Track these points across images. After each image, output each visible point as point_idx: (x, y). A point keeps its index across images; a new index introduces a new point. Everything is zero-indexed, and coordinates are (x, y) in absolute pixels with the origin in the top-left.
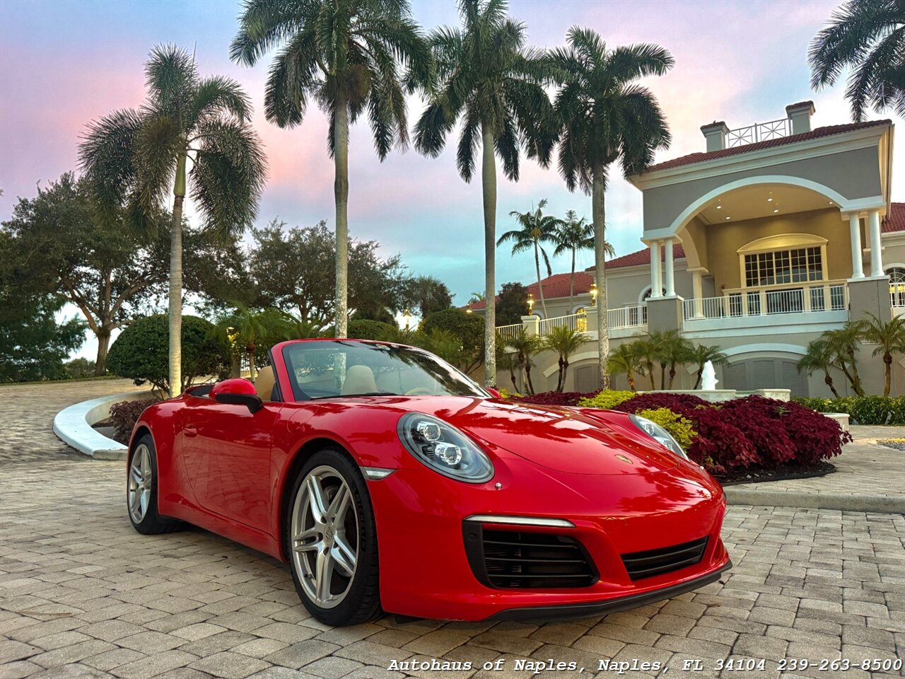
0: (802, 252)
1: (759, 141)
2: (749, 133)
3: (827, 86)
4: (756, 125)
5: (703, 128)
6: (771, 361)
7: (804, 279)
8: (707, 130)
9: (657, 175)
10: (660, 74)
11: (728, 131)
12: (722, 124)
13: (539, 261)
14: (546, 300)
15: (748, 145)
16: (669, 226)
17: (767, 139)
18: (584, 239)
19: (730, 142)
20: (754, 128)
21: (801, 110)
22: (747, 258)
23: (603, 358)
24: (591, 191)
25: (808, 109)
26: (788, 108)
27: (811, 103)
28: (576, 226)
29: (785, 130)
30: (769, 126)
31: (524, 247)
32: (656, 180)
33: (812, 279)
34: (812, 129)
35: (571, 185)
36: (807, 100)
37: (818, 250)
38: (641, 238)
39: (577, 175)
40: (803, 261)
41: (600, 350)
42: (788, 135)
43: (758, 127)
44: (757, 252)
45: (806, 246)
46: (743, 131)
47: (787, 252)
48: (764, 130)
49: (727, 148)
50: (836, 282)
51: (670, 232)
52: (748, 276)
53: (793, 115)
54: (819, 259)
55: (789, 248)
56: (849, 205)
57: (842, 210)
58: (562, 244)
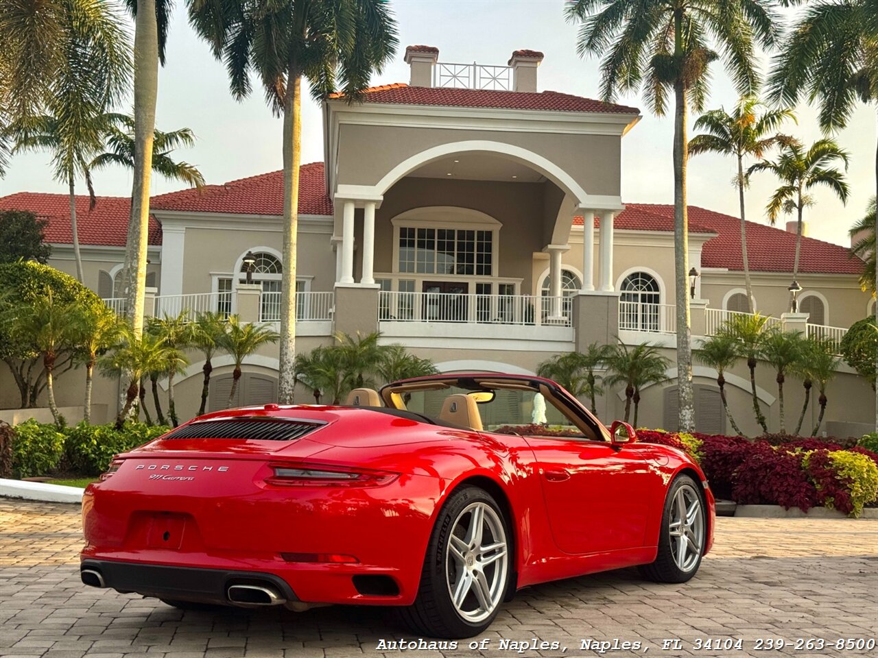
0: (471, 233)
1: (478, 88)
2: (465, 73)
4: (475, 65)
7: (470, 272)
8: (411, 53)
11: (440, 63)
12: (435, 51)
15: (463, 90)
16: (374, 184)
17: (486, 88)
19: (441, 79)
20: (472, 68)
22: (403, 231)
23: (289, 366)
25: (535, 62)
27: (539, 56)
29: (506, 82)
30: (491, 70)
33: (479, 273)
34: (540, 90)
36: (535, 50)
37: (489, 235)
40: (470, 247)
41: (282, 356)
42: (511, 89)
43: (478, 68)
44: (417, 225)
45: (476, 228)
46: (459, 68)
47: (453, 231)
48: (484, 74)
49: (438, 85)
50: (506, 281)
51: (376, 192)
52: (402, 257)
53: (518, 64)
54: (489, 248)
55: (456, 227)
56: (588, 201)
57: (581, 206)
58: (109, 155)
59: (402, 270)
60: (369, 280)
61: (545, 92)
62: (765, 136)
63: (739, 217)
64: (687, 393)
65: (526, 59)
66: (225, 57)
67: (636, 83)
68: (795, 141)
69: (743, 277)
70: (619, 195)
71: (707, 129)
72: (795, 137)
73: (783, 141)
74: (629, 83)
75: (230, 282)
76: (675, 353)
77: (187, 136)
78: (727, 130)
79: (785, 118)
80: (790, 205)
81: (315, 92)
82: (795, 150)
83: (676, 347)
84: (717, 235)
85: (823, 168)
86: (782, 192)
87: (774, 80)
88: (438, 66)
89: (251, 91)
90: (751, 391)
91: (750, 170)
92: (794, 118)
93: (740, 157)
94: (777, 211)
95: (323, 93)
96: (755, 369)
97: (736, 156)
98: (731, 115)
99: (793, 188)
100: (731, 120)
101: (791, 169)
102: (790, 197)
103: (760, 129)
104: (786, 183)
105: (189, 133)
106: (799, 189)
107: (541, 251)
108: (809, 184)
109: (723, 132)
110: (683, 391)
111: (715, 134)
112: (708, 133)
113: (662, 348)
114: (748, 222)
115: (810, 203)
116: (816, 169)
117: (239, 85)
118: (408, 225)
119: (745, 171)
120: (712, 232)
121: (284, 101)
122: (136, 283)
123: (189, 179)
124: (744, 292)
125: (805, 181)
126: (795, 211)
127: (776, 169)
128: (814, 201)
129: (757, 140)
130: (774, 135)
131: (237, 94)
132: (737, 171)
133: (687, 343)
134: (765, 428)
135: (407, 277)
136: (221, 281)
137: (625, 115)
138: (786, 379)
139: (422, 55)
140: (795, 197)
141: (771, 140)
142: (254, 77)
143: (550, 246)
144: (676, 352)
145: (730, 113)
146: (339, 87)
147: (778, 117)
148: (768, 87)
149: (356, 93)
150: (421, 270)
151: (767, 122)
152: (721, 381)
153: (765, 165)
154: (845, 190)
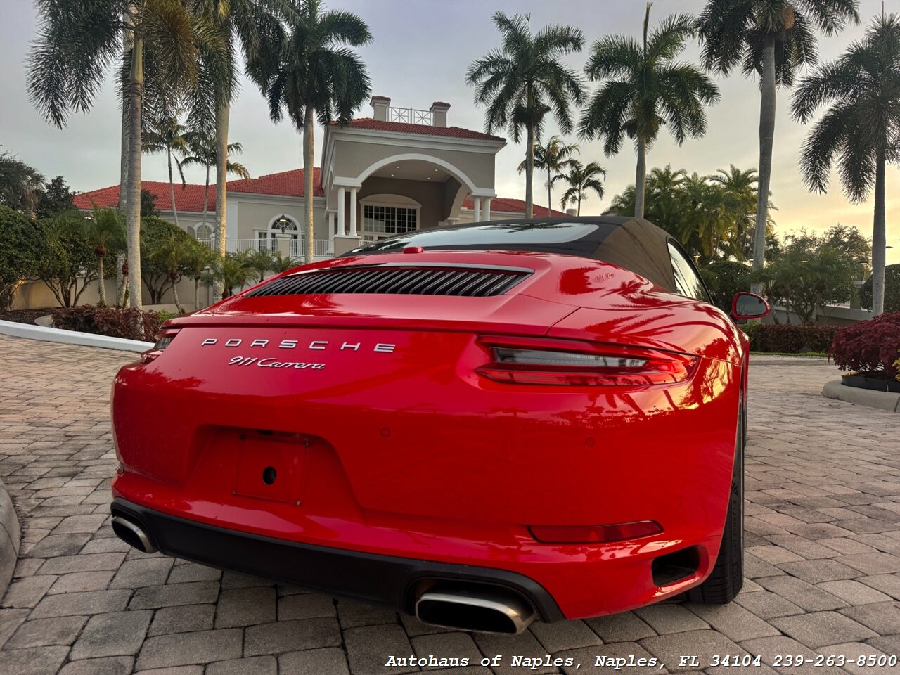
0: (404, 210)
1: (413, 123)
2: (406, 114)
4: (411, 109)
5: (373, 98)
7: (404, 232)
12: (388, 100)
15: (404, 124)
16: (356, 177)
17: (418, 123)
19: (392, 117)
20: (409, 111)
22: (366, 208)
25: (445, 109)
26: (435, 104)
27: (448, 106)
29: (429, 121)
30: (420, 113)
34: (448, 126)
35: (276, 116)
36: (446, 102)
37: (414, 211)
42: (432, 125)
43: (413, 112)
44: (374, 204)
45: (407, 207)
46: (403, 111)
47: (394, 209)
48: (416, 115)
49: (390, 121)
51: (357, 182)
52: (366, 223)
53: (436, 110)
54: (414, 219)
55: (396, 206)
56: (477, 191)
57: (473, 194)
58: (192, 158)
59: (366, 230)
60: (354, 233)
61: (452, 127)
62: (562, 160)
63: (548, 207)
65: (440, 108)
66: (268, 96)
67: (504, 124)
68: (578, 163)
70: (494, 188)
72: (579, 161)
73: (573, 163)
74: (501, 124)
75: (265, 234)
77: (238, 147)
78: (543, 156)
79: (574, 150)
80: (574, 199)
81: (321, 120)
82: (578, 168)
85: (592, 179)
86: (570, 192)
87: (582, 124)
88: (390, 109)
89: (282, 117)
91: (554, 179)
93: (549, 171)
94: (566, 203)
95: (326, 120)
97: (547, 171)
98: (545, 148)
99: (575, 190)
100: (545, 150)
101: (576, 179)
102: (573, 195)
103: (560, 156)
104: (572, 187)
105: (240, 146)
106: (579, 191)
107: (443, 221)
108: (584, 187)
109: (540, 156)
114: (552, 210)
115: (585, 198)
116: (589, 179)
117: (275, 114)
118: (369, 204)
119: (551, 179)
121: (303, 124)
122: (220, 230)
123: (240, 173)
125: (582, 186)
126: (576, 202)
127: (568, 179)
128: (586, 196)
129: (558, 162)
130: (567, 160)
131: (274, 119)
132: (548, 179)
135: (369, 234)
136: (260, 234)
137: (498, 142)
139: (381, 102)
140: (577, 195)
141: (566, 162)
142: (284, 109)
143: (449, 218)
146: (335, 117)
147: (570, 150)
148: (578, 128)
149: (346, 121)
150: (376, 230)
151: (564, 152)
153: (562, 176)
154: (602, 191)
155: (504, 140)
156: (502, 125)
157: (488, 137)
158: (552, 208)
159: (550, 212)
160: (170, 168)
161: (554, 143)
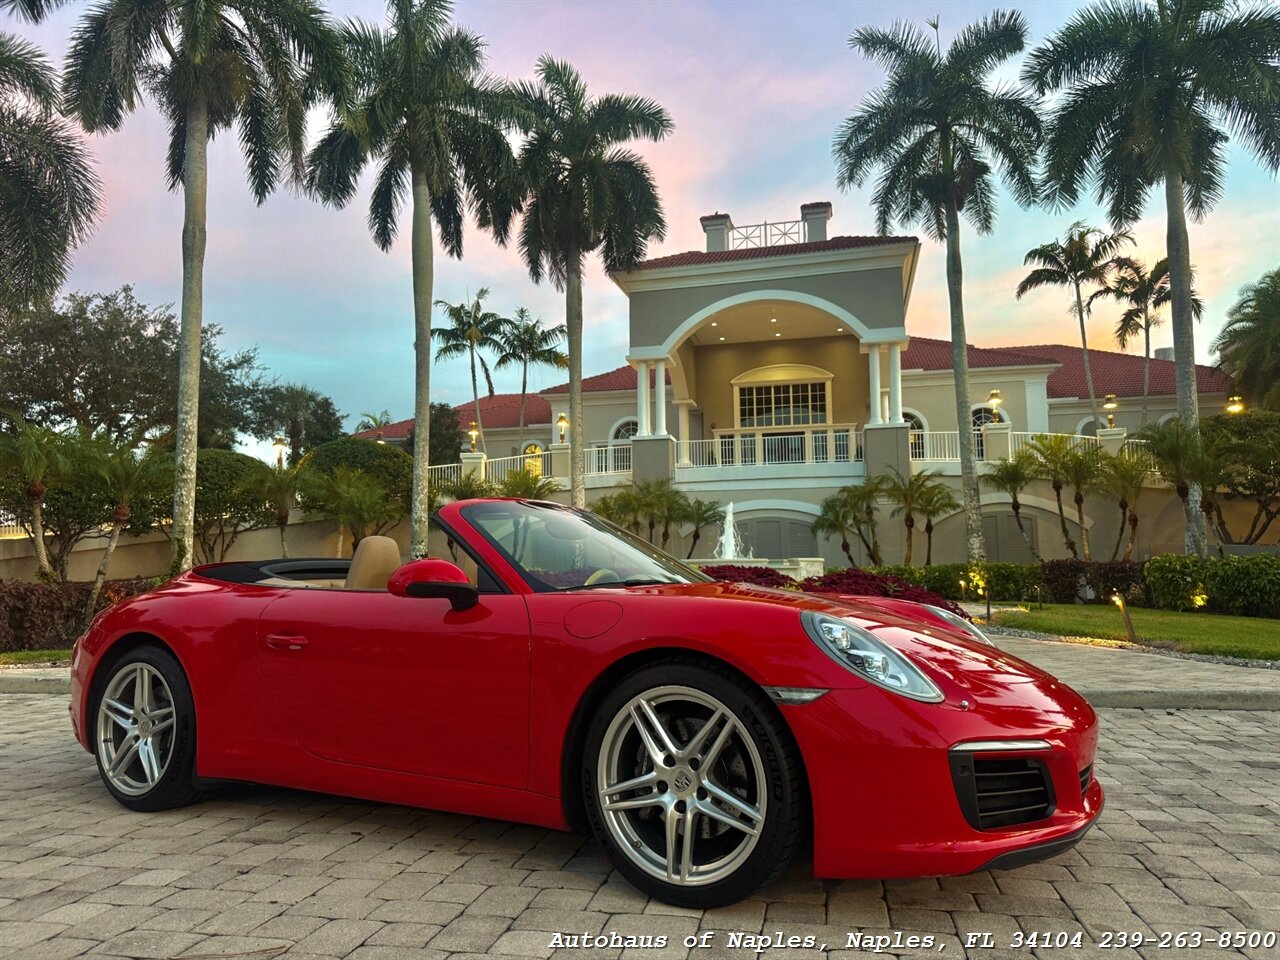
0: (805, 387)
1: (769, 245)
2: (757, 233)
3: (854, 186)
4: (765, 224)
5: (703, 220)
6: (777, 521)
7: (806, 421)
8: (706, 223)
9: (647, 274)
10: (656, 140)
11: (732, 228)
12: (726, 217)
13: (476, 374)
14: (486, 430)
15: (756, 249)
16: (661, 344)
17: (778, 244)
18: (539, 349)
19: (735, 242)
20: (763, 227)
21: (816, 212)
22: (743, 391)
24: (565, 287)
25: (825, 212)
26: (804, 207)
27: (828, 205)
28: (530, 331)
29: (798, 235)
30: (781, 227)
31: (454, 353)
32: (647, 282)
33: (815, 421)
34: (829, 238)
35: (536, 273)
36: (824, 201)
37: (822, 386)
38: (627, 357)
39: (546, 264)
40: (805, 399)
42: (802, 241)
43: (768, 227)
44: (755, 384)
45: (810, 381)
46: (752, 229)
47: (788, 386)
48: (775, 231)
49: (731, 248)
50: (841, 426)
51: (667, 350)
52: (743, 414)
53: (808, 217)
54: (823, 398)
55: (791, 381)
57: (862, 341)
59: (743, 425)
60: (663, 432)
61: (834, 238)
62: (1102, 262)
63: (1080, 345)
64: (974, 521)
69: (1090, 406)
70: (903, 325)
71: (1039, 263)
73: (1122, 263)
76: (960, 481)
78: (1061, 260)
79: (1122, 241)
80: (1137, 327)
82: (1137, 270)
83: (960, 473)
84: (1061, 365)
86: (1129, 316)
88: (731, 231)
90: (1058, 512)
91: (1091, 298)
92: (1132, 239)
93: (1078, 286)
94: (1126, 336)
96: (1061, 491)
97: (1073, 285)
98: (1064, 246)
99: (1140, 311)
100: (1064, 250)
102: (1137, 320)
103: (1097, 255)
104: (1134, 306)
106: (1146, 311)
108: (1157, 304)
109: (1058, 263)
110: (970, 518)
111: (1049, 267)
112: (1040, 267)
113: (940, 475)
114: (1091, 351)
116: (1162, 287)
117: (536, 271)
118: (752, 383)
119: (1085, 299)
120: (1055, 362)
121: (566, 277)
124: (1091, 419)
125: (1150, 303)
126: (1142, 332)
127: (1119, 292)
128: (1161, 319)
129: (1096, 266)
130: (1110, 259)
132: (1075, 298)
133: (971, 468)
134: (1075, 553)
138: (1085, 499)
139: (716, 222)
140: (1141, 319)
141: (1109, 263)
144: (961, 479)
145: (1063, 243)
147: (1116, 241)
150: (760, 423)
151: (1105, 248)
152: (1016, 506)
153: (1108, 290)
154: (1199, 306)
155: (915, 239)
156: (913, 216)
157: (883, 240)
158: (1089, 347)
159: (1086, 357)
160: (473, 372)
161: (1082, 236)
